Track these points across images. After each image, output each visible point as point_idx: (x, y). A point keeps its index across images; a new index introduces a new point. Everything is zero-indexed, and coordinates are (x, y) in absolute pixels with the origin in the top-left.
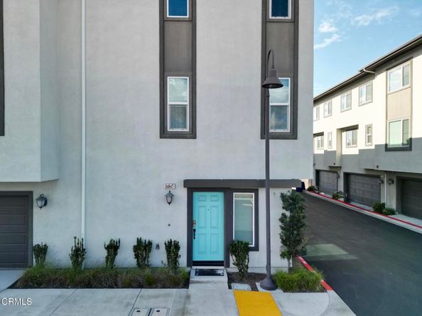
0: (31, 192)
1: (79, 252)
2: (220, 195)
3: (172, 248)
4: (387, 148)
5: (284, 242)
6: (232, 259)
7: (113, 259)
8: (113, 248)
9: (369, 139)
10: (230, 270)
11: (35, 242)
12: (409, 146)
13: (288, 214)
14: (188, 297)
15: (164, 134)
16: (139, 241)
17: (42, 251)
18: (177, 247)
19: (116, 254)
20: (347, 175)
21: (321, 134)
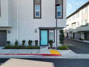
0: (6, 30)
1: (17, 43)
2: (47, 31)
3: (36, 42)
4: (82, 26)
5: (60, 40)
6: (49, 44)
7: (24, 44)
8: (24, 42)
9: (78, 25)
10: (49, 47)
11: (7, 41)
12: (87, 25)
13: (61, 34)
14: (40, 50)
15: (34, 18)
16: (29, 40)
17: (9, 42)
18: (37, 41)
19: (24, 43)
20: (74, 33)
21: (68, 25)
